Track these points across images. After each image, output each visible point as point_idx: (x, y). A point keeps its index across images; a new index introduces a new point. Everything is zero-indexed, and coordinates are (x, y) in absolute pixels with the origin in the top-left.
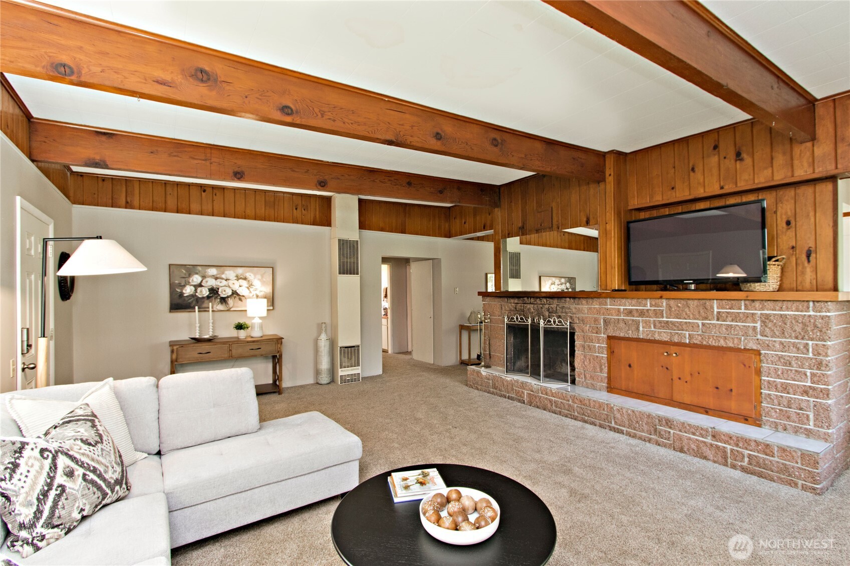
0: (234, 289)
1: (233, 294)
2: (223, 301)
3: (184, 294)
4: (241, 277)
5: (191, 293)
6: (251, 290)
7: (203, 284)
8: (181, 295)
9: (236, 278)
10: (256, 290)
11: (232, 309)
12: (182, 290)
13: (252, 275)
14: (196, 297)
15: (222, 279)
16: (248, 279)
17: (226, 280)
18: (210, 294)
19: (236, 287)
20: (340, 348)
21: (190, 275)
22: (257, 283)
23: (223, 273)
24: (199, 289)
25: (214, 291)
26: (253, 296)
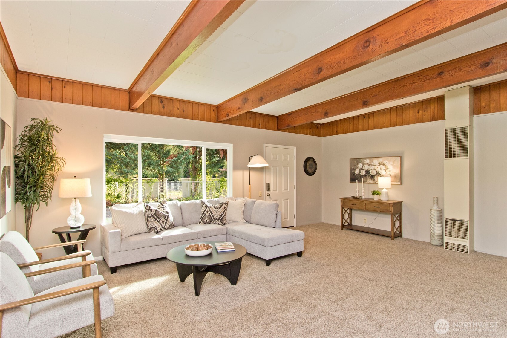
0: (378, 171)
1: (377, 174)
2: (372, 177)
3: (355, 173)
4: (382, 163)
5: (358, 173)
6: (387, 171)
7: (363, 168)
8: (354, 174)
9: (378, 164)
10: (390, 171)
11: (376, 183)
12: (354, 171)
13: (387, 162)
14: (360, 175)
15: (372, 165)
16: (386, 165)
17: (374, 166)
18: (366, 173)
19: (379, 170)
20: (446, 219)
21: (358, 164)
22: (390, 167)
23: (372, 162)
24: (361, 171)
25: (368, 172)
26: (388, 175)
